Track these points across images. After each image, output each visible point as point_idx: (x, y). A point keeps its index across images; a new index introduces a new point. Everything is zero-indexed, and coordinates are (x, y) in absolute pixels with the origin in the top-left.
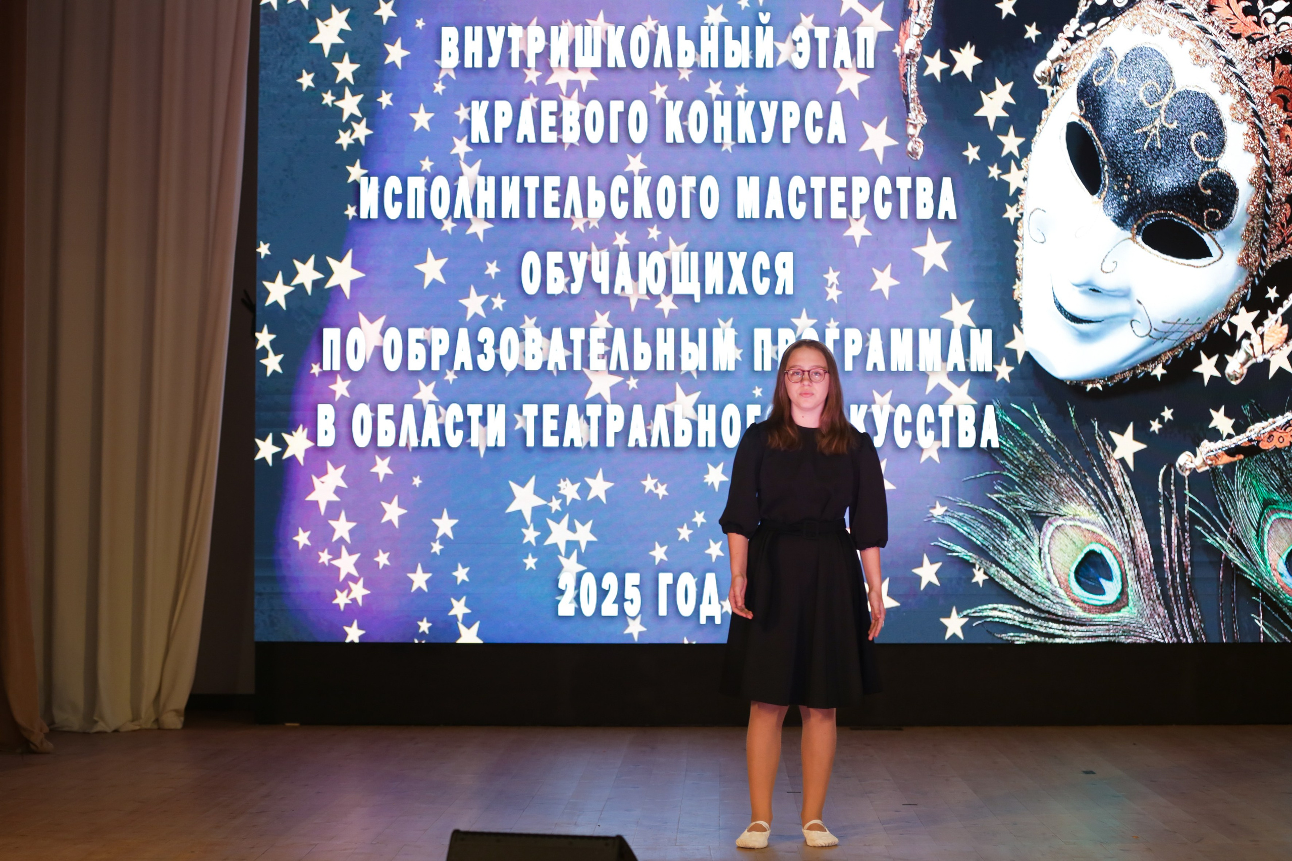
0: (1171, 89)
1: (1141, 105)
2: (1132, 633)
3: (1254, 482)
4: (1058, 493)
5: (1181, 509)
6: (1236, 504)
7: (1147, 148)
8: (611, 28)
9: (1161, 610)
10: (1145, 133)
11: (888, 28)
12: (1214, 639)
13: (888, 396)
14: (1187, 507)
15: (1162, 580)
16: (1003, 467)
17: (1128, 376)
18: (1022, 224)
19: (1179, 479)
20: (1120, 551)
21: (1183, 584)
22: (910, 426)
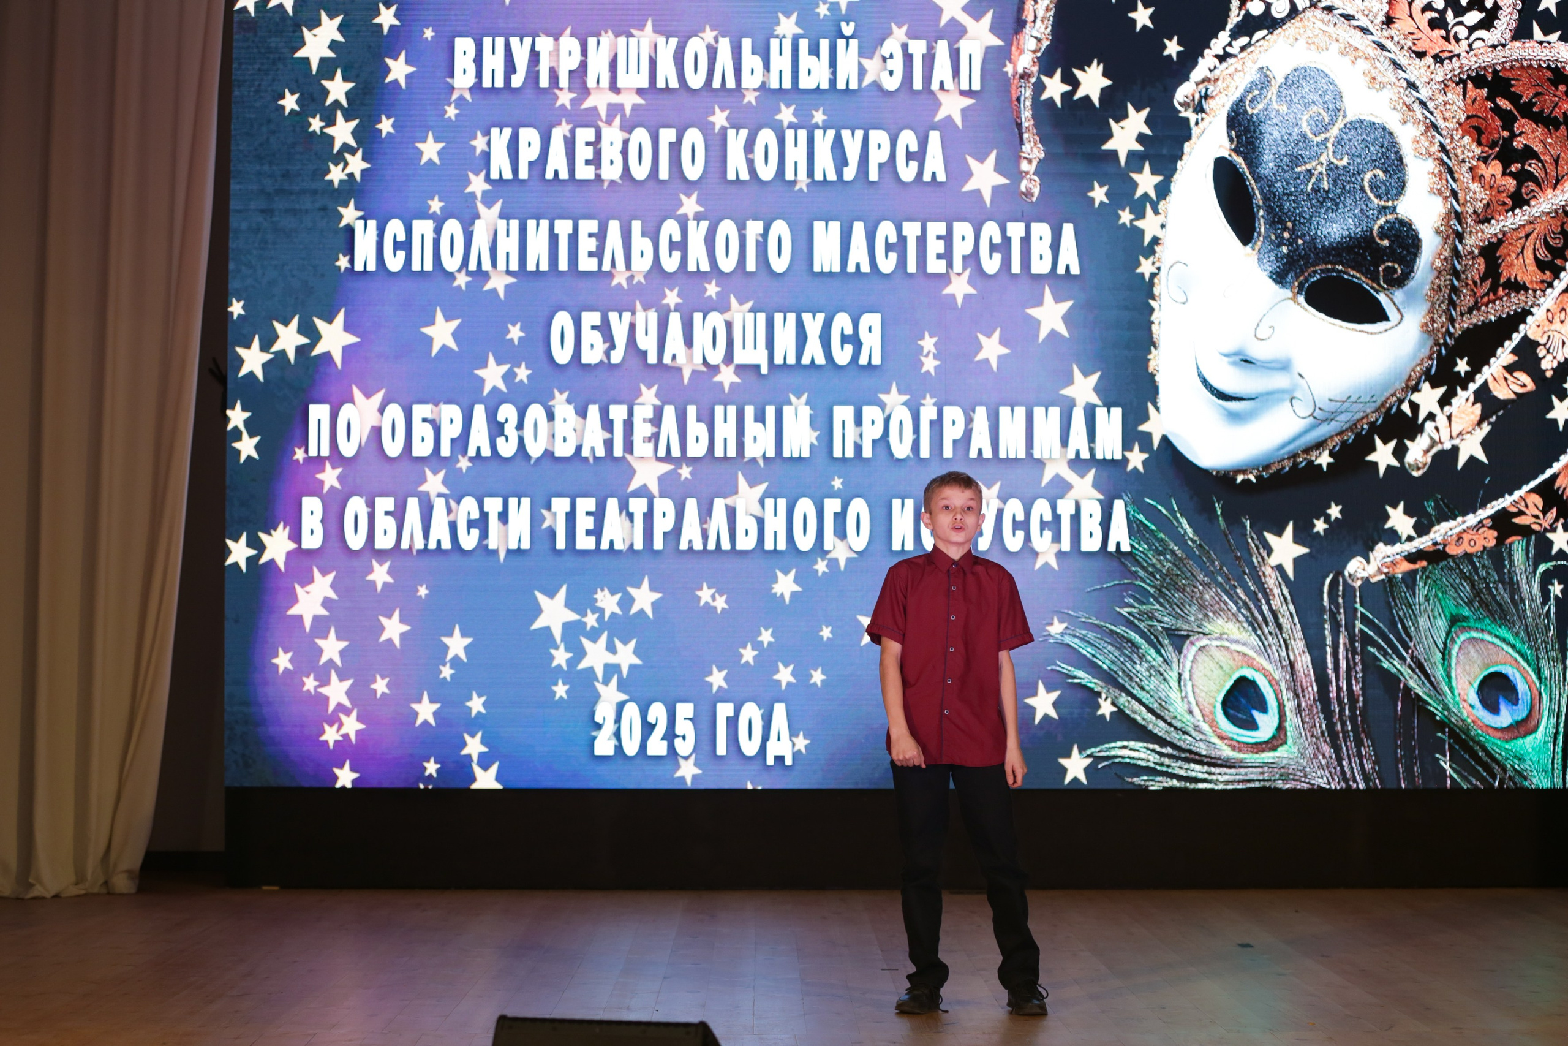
0: (1340, 118)
1: (1304, 136)
2: (1291, 777)
3: (1440, 595)
4: (1202, 607)
5: (1350, 627)
6: (1417, 621)
7: (1313, 189)
8: (661, 40)
9: (1327, 749)
10: (1309, 172)
11: (997, 42)
12: (1391, 785)
13: (996, 488)
14: (1358, 625)
15: (1328, 714)
16: (1135, 575)
17: (1288, 465)
18: (1159, 280)
19: (1349, 590)
20: (1277, 676)
21: (1353, 718)
22: (1022, 525)
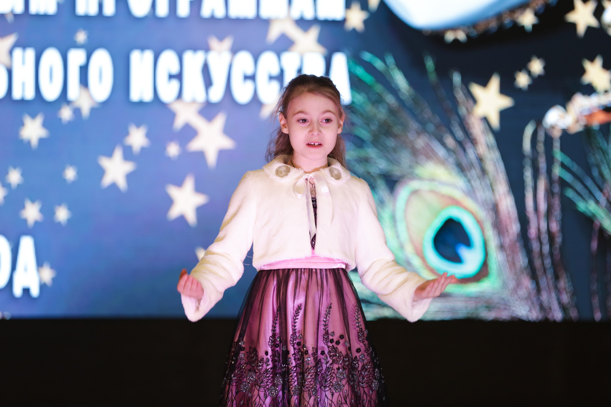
4: (415, 152)
5: (549, 171)
9: (527, 283)
12: (587, 317)
13: (228, 43)
14: (557, 171)
15: (529, 251)
17: (493, 25)
19: (549, 139)
21: (551, 253)
22: (252, 78)
